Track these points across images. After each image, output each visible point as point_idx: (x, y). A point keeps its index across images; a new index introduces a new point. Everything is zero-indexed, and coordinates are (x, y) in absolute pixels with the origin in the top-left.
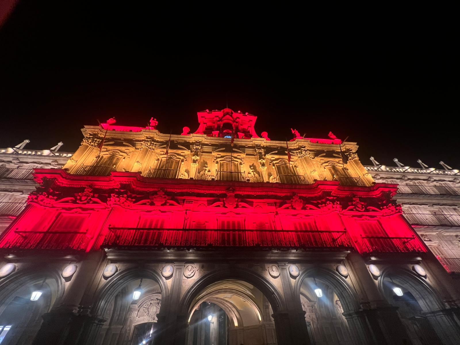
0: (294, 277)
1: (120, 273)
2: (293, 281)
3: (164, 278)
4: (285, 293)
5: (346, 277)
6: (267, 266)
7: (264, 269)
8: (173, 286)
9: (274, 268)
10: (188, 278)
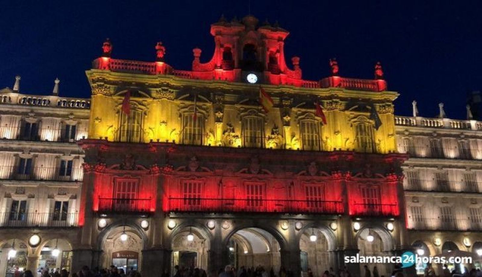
0: (298, 230)
1: (179, 226)
2: (297, 232)
3: (209, 230)
4: (290, 240)
5: (335, 230)
6: (280, 221)
7: (277, 224)
8: (216, 233)
9: (285, 224)
10: (225, 229)
